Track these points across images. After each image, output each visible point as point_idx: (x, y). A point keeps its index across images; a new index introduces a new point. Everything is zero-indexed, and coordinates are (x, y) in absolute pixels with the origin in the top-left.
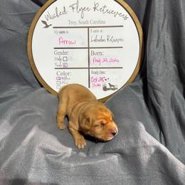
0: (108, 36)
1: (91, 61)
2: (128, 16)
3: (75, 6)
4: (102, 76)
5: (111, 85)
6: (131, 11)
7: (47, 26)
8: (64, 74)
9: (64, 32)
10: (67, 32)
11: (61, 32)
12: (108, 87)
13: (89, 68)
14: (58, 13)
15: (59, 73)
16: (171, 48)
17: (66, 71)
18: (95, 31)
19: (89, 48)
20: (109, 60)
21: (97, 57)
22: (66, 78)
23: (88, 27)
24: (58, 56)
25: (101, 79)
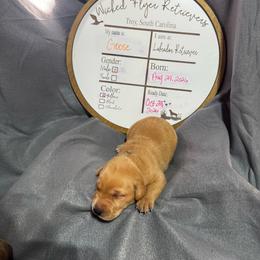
0: (177, 46)
1: (150, 76)
2: (208, 21)
6: (213, 16)
7: (97, 23)
8: (111, 90)
9: (118, 33)
10: (123, 34)
11: (114, 33)
12: (168, 115)
13: (145, 86)
14: (114, 7)
15: (104, 88)
17: (114, 86)
18: (160, 37)
19: (149, 59)
20: (174, 78)
21: (159, 72)
22: (112, 96)
23: (152, 31)
24: (106, 65)
25: (160, 103)
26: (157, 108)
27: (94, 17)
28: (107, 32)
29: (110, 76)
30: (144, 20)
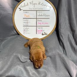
0: (44, 14)
1: (37, 23)
2: (52, 7)
3: (32, 3)
4: (42, 29)
5: (45, 33)
7: (21, 10)
8: (27, 28)
10: (28, 12)
11: (26, 12)
12: (44, 34)
13: (36, 26)
14: (25, 5)
15: (25, 28)
16: (68, 18)
18: (39, 12)
19: (36, 18)
20: (44, 23)
21: (40, 22)
22: (27, 30)
24: (24, 21)
25: (41, 31)
26: (40, 32)
30: (34, 8)
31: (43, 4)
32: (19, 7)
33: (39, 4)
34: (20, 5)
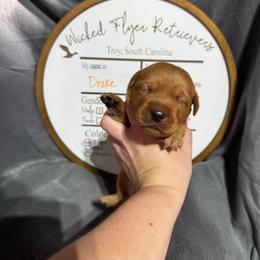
2: (215, 44)
3: (120, 22)
6: (221, 37)
7: (69, 55)
9: (98, 67)
10: (104, 67)
11: (94, 67)
14: (90, 33)
15: (89, 133)
23: (142, 61)
24: (87, 106)
27: (65, 48)
28: (84, 66)
29: (94, 118)
30: (131, 47)
31: (174, 30)
32: (61, 40)
33: (155, 27)
34: (66, 31)
